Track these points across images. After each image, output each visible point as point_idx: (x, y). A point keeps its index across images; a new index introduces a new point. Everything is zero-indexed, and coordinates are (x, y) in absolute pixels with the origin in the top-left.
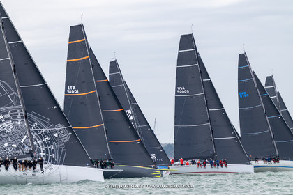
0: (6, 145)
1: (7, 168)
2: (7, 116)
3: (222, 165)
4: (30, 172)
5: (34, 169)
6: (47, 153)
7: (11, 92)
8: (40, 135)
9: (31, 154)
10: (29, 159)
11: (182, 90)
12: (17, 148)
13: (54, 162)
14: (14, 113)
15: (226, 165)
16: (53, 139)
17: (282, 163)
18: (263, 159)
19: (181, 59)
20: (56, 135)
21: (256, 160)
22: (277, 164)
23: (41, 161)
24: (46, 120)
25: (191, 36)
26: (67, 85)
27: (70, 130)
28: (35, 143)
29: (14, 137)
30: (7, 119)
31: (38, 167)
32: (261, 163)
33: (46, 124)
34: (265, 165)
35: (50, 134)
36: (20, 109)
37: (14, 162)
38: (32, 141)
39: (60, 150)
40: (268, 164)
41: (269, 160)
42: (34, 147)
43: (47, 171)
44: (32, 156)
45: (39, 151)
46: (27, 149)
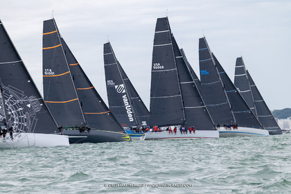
3: (190, 132)
5: (4, 136)
6: (20, 121)
8: (14, 106)
11: (158, 66)
13: (26, 130)
15: (194, 131)
16: (26, 109)
17: (240, 129)
18: (224, 126)
19: (157, 39)
20: (29, 106)
22: (235, 130)
24: (21, 92)
25: (166, 19)
26: (44, 68)
27: (42, 101)
28: (10, 113)
31: (8, 135)
32: (222, 129)
33: (20, 96)
34: (225, 130)
35: (24, 105)
38: (6, 111)
39: (32, 119)
40: (228, 130)
41: (229, 127)
43: (16, 139)
44: (5, 124)
45: (13, 120)
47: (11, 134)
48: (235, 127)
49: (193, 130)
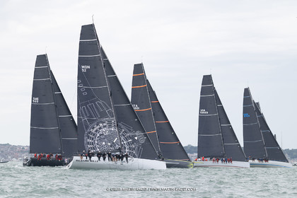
0: (104, 143)
1: (104, 159)
2: (105, 124)
4: (119, 162)
5: (122, 160)
6: (130, 150)
7: (108, 109)
8: (126, 138)
9: (119, 150)
10: (118, 153)
11: (204, 111)
12: (111, 146)
13: (134, 156)
14: (110, 122)
16: (134, 141)
17: (270, 162)
19: (203, 91)
20: (136, 138)
21: (253, 159)
22: (267, 163)
23: (127, 155)
24: (130, 128)
25: (210, 76)
27: (145, 135)
29: (109, 138)
30: (105, 127)
31: (125, 159)
32: (256, 161)
33: (130, 131)
35: (132, 137)
36: (114, 120)
37: (109, 155)
38: (121, 142)
39: (139, 148)
40: (261, 163)
41: (262, 160)
42: (122, 145)
43: (130, 162)
44: (120, 151)
45: (125, 148)
46: (117, 147)
47: (127, 159)
48: (267, 160)
49: (230, 161)
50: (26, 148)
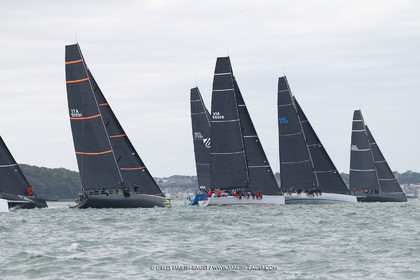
15: (261, 196)
48: (319, 192)
50: (165, 181)
